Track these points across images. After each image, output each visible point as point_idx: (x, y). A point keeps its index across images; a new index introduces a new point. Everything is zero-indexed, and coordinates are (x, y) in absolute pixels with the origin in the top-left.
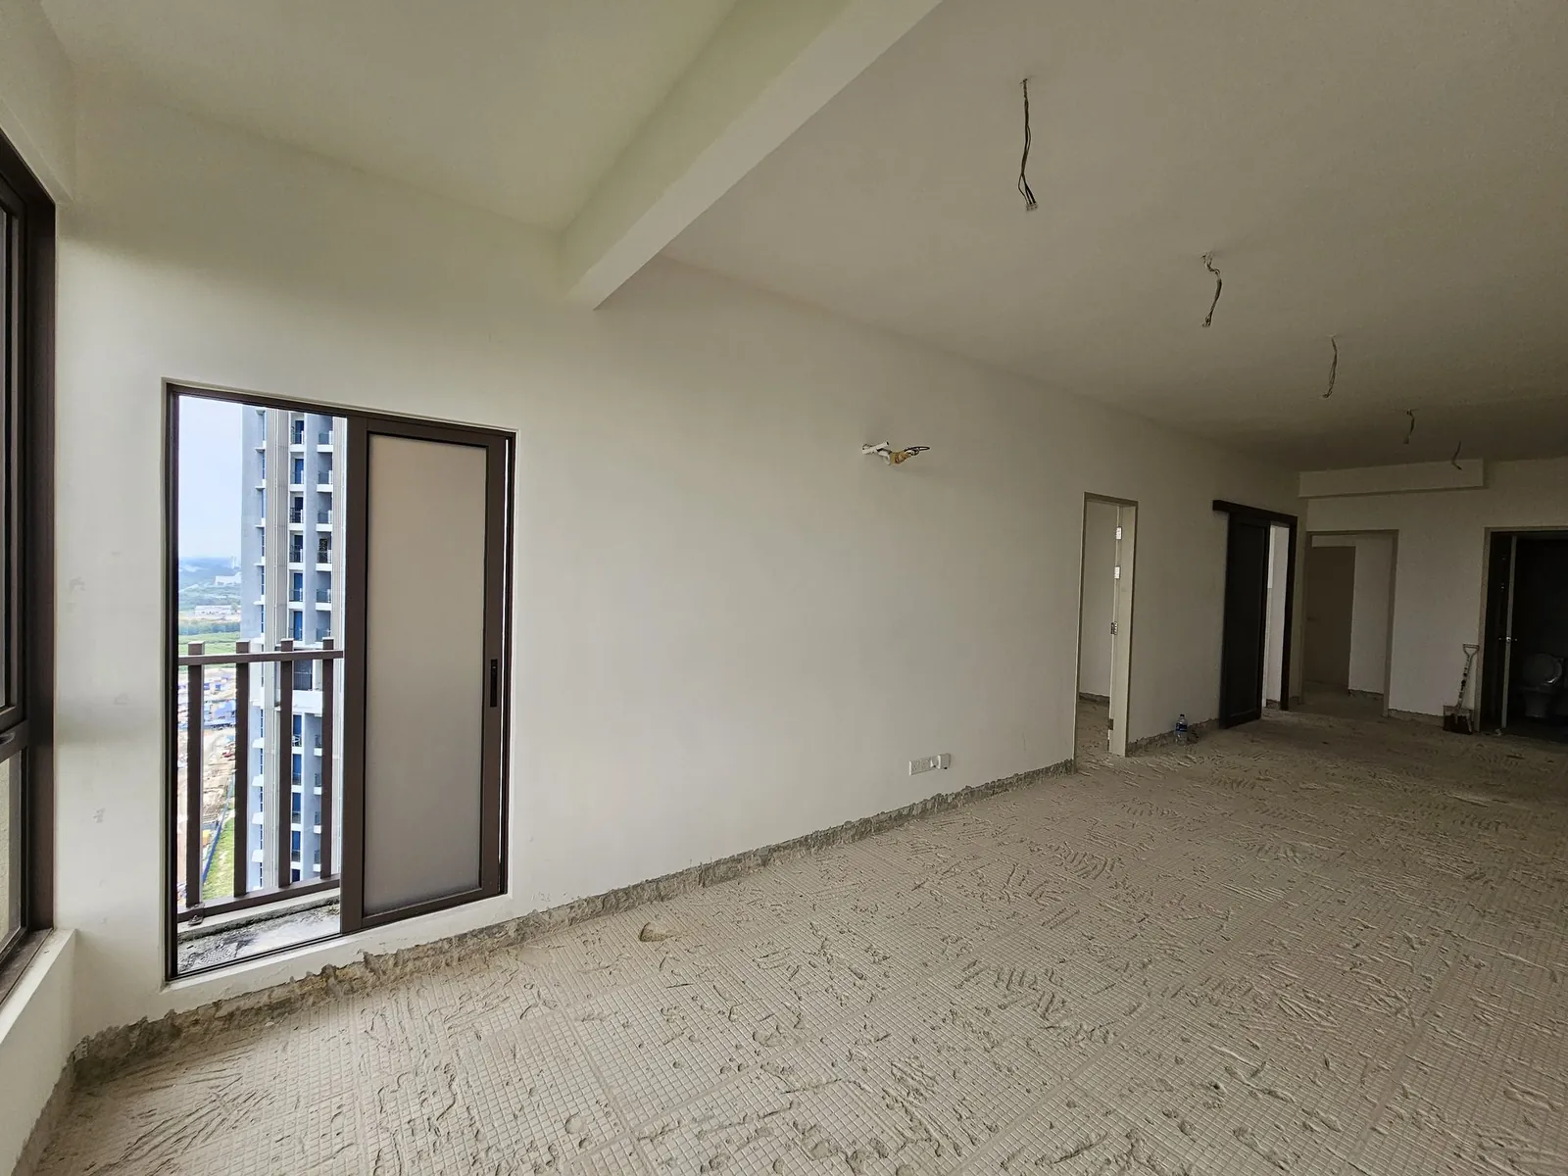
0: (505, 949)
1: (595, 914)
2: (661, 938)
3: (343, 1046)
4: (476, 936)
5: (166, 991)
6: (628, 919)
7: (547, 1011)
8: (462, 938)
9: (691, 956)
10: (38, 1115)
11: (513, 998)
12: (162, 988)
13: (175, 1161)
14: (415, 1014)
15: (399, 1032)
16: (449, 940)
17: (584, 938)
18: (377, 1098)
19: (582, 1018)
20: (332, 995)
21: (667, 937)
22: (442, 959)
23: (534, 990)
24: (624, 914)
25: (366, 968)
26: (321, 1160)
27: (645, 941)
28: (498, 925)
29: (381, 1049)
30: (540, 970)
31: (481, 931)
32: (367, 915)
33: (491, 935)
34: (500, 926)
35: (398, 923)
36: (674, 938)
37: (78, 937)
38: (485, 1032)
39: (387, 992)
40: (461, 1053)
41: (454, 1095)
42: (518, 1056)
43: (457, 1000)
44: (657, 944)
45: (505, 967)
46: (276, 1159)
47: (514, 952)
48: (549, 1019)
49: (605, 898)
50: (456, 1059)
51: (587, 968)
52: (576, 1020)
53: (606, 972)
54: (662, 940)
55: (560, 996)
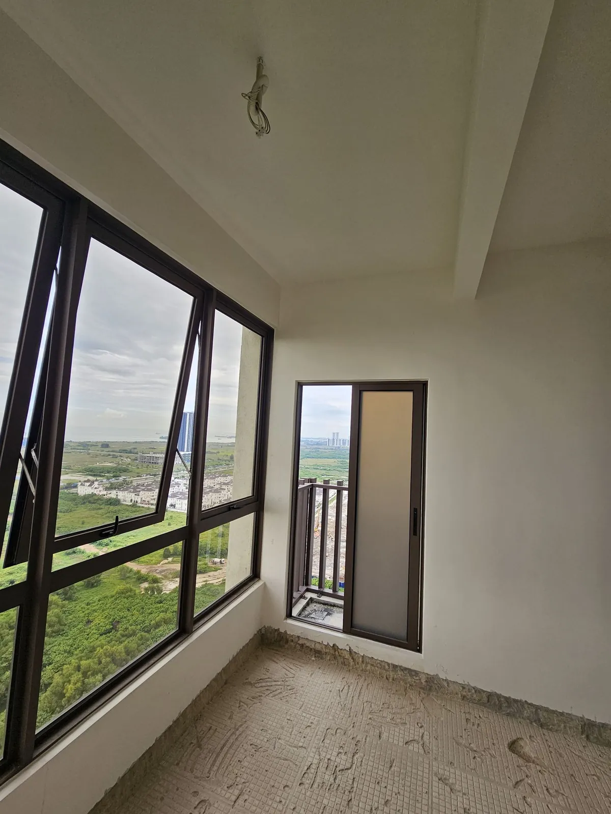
0: (419, 690)
1: (480, 703)
2: (527, 759)
3: (328, 691)
4: (402, 670)
5: (285, 621)
6: (506, 723)
7: (421, 751)
8: (395, 667)
9: (548, 798)
10: (241, 648)
11: (408, 726)
12: (284, 620)
13: (262, 698)
14: (361, 698)
15: (350, 702)
16: (388, 664)
17: (468, 716)
18: (325, 732)
19: (439, 777)
20: (337, 661)
21: (533, 762)
22: (385, 674)
23: (422, 731)
24: (505, 717)
25: (350, 655)
26: (293, 745)
27: (513, 751)
28: (415, 671)
29: (340, 705)
30: (431, 719)
31: (406, 669)
32: (353, 627)
33: (411, 676)
34: (416, 673)
35: (366, 640)
36: (539, 768)
37: (265, 584)
38: (384, 736)
39: (357, 675)
40: (368, 739)
41: (352, 763)
42: (392, 769)
43: (382, 704)
44: (521, 761)
45: (414, 702)
46: (283, 728)
47: (423, 695)
48: (420, 759)
49: (490, 695)
50: (364, 740)
51: (461, 741)
52: (436, 775)
53: (471, 754)
54: (528, 761)
55: (434, 748)
